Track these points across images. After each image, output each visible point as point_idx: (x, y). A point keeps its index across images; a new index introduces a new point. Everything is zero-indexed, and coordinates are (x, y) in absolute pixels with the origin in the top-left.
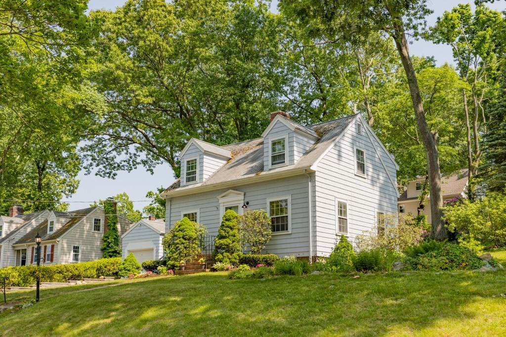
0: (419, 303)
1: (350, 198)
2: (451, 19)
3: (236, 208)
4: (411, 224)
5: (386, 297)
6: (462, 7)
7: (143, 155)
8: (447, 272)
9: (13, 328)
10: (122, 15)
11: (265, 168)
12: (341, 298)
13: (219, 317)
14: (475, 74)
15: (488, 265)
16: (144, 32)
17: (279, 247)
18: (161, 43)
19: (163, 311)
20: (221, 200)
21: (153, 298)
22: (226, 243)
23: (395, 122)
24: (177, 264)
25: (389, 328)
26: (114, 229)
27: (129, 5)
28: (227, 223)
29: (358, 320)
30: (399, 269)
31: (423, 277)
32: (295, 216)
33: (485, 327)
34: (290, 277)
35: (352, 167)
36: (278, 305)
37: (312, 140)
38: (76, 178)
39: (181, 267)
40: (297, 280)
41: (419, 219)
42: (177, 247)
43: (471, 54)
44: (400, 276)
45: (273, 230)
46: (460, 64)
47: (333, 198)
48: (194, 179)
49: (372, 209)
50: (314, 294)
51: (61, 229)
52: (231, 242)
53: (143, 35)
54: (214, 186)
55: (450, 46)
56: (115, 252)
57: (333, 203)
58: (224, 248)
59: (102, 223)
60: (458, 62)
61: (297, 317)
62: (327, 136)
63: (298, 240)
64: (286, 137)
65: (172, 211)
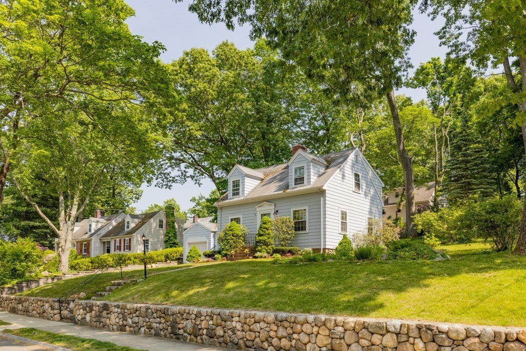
0: (397, 279)
1: (349, 208)
2: (426, 68)
3: (269, 214)
4: (391, 226)
5: (378, 276)
6: (434, 59)
7: (190, 171)
8: (415, 261)
9: (140, 294)
10: (178, 68)
11: (290, 187)
12: (351, 276)
13: (276, 287)
14: (443, 109)
15: (441, 257)
16: (195, 82)
17: (300, 241)
18: (208, 90)
19: (238, 284)
20: (258, 209)
21: (228, 276)
22: (263, 239)
23: (381, 147)
24: (228, 253)
25: (380, 293)
26: (173, 227)
27: (183, 60)
28: (264, 225)
29: (362, 289)
30: (385, 258)
31: (400, 264)
32: (311, 221)
33: (434, 292)
34: (315, 263)
35: (351, 186)
36: (313, 280)
37: (323, 166)
38: (140, 189)
39: (231, 255)
40: (320, 265)
41: (397, 220)
42: (228, 242)
43: (441, 95)
44: (386, 263)
45: (296, 230)
46: (432, 103)
47: (337, 208)
48: (238, 194)
49: (365, 215)
50: (334, 274)
51: (135, 227)
52: (267, 238)
53: (194, 83)
54: (253, 199)
55: (425, 89)
56: (175, 243)
57: (337, 211)
58: (262, 243)
59: (164, 222)
60: (431, 102)
61: (325, 287)
62: (333, 164)
63: (312, 237)
64: (305, 165)
65: (222, 216)
